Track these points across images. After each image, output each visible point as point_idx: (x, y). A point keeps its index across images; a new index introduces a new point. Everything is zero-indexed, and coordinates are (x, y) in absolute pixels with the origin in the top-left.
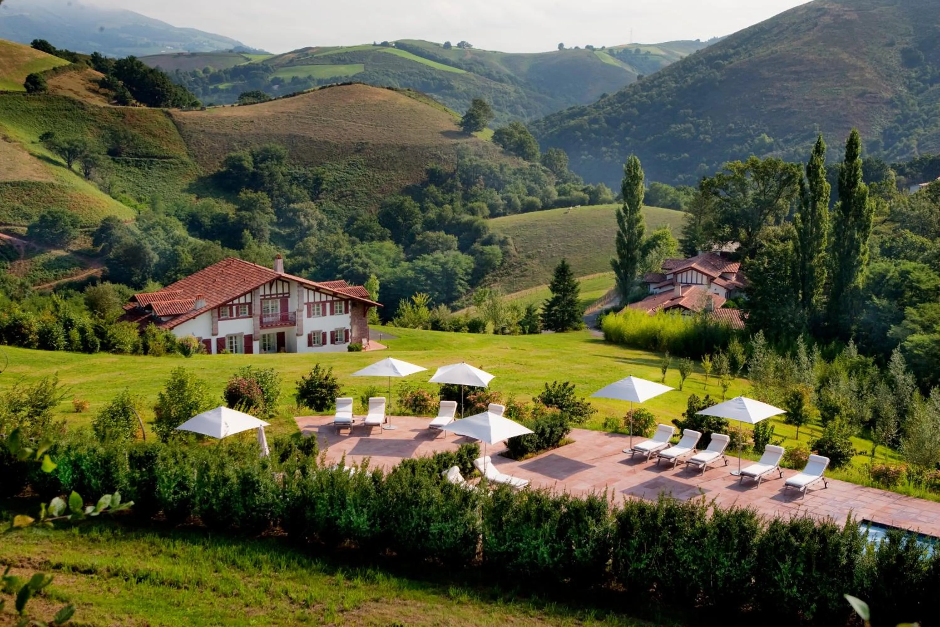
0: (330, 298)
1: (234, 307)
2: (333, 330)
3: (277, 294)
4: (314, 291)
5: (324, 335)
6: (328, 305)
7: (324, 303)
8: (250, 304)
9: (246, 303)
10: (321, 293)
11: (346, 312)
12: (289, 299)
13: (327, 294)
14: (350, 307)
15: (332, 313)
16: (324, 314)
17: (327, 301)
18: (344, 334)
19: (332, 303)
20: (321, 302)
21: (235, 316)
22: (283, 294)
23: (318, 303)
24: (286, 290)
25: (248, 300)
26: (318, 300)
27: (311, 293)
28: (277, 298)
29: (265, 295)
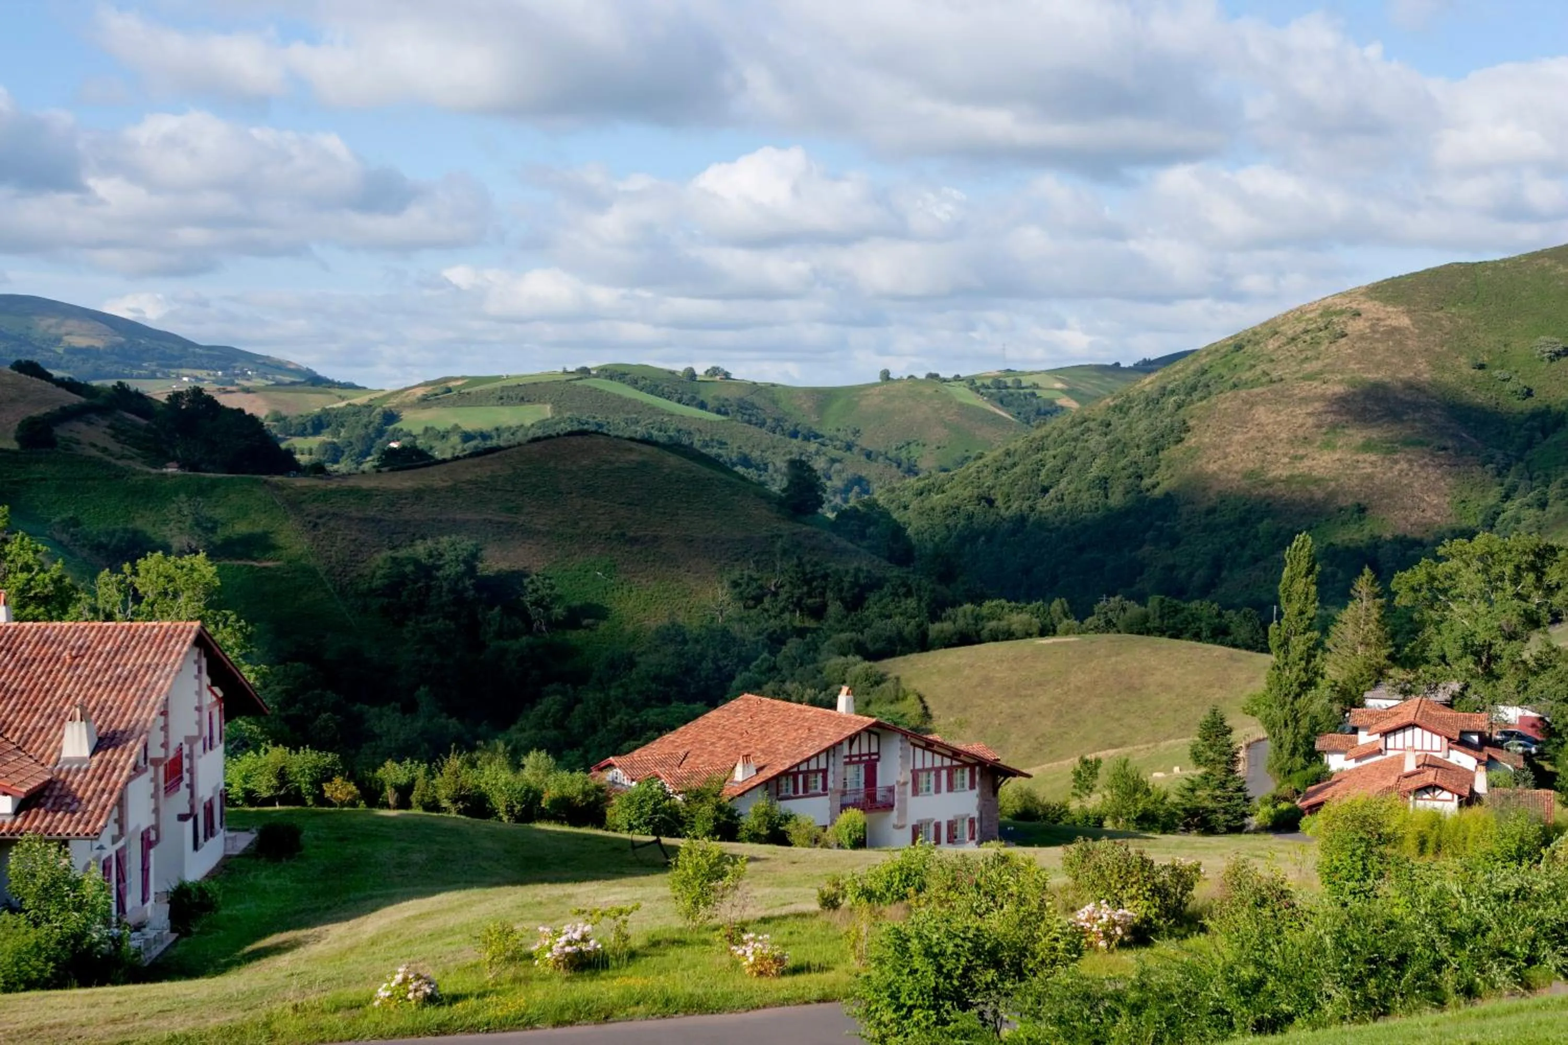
0: (947, 762)
1: (800, 777)
2: (951, 818)
3: (860, 755)
4: (924, 749)
5: (938, 827)
6: (944, 773)
7: (938, 771)
8: (825, 772)
9: (818, 771)
10: (934, 752)
11: (972, 787)
12: (878, 764)
13: (943, 755)
14: (977, 778)
15: (951, 788)
16: (938, 790)
17: (942, 768)
18: (967, 824)
19: (951, 770)
20: (933, 768)
21: (801, 793)
22: (870, 754)
23: (928, 771)
24: (874, 749)
25: (823, 765)
26: (928, 765)
27: (919, 751)
28: (860, 762)
29: (850, 756)
